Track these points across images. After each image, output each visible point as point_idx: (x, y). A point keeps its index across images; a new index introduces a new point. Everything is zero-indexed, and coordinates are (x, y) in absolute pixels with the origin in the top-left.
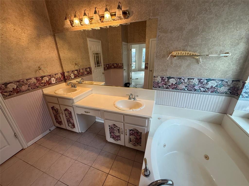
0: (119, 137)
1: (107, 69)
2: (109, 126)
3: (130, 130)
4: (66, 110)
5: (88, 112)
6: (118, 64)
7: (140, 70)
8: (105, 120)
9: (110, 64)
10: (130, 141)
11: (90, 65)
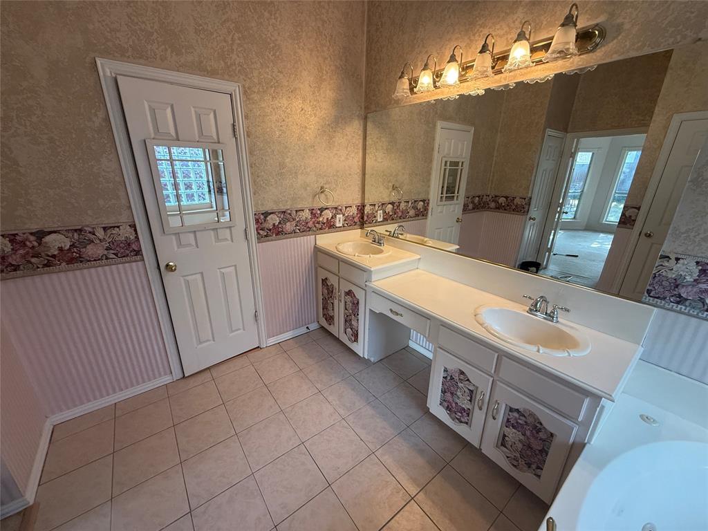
0: (468, 415)
1: (474, 209)
2: (445, 371)
3: (511, 410)
4: (349, 293)
5: (397, 314)
6: (514, 198)
7: (594, 226)
8: (438, 349)
9: (485, 197)
10: (502, 445)
11: (428, 193)
